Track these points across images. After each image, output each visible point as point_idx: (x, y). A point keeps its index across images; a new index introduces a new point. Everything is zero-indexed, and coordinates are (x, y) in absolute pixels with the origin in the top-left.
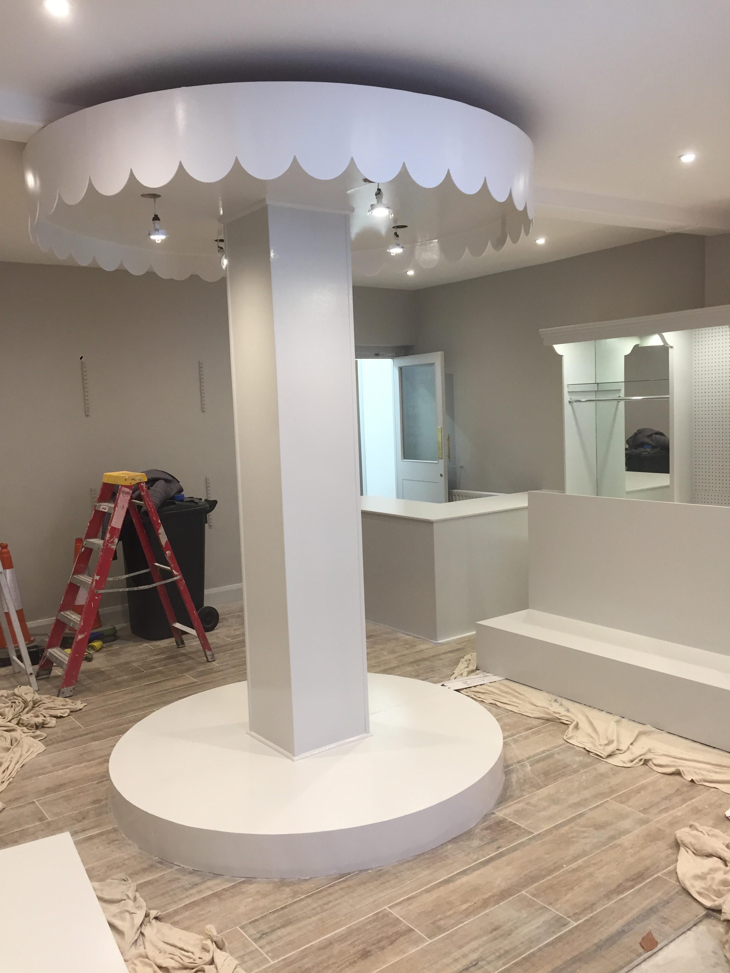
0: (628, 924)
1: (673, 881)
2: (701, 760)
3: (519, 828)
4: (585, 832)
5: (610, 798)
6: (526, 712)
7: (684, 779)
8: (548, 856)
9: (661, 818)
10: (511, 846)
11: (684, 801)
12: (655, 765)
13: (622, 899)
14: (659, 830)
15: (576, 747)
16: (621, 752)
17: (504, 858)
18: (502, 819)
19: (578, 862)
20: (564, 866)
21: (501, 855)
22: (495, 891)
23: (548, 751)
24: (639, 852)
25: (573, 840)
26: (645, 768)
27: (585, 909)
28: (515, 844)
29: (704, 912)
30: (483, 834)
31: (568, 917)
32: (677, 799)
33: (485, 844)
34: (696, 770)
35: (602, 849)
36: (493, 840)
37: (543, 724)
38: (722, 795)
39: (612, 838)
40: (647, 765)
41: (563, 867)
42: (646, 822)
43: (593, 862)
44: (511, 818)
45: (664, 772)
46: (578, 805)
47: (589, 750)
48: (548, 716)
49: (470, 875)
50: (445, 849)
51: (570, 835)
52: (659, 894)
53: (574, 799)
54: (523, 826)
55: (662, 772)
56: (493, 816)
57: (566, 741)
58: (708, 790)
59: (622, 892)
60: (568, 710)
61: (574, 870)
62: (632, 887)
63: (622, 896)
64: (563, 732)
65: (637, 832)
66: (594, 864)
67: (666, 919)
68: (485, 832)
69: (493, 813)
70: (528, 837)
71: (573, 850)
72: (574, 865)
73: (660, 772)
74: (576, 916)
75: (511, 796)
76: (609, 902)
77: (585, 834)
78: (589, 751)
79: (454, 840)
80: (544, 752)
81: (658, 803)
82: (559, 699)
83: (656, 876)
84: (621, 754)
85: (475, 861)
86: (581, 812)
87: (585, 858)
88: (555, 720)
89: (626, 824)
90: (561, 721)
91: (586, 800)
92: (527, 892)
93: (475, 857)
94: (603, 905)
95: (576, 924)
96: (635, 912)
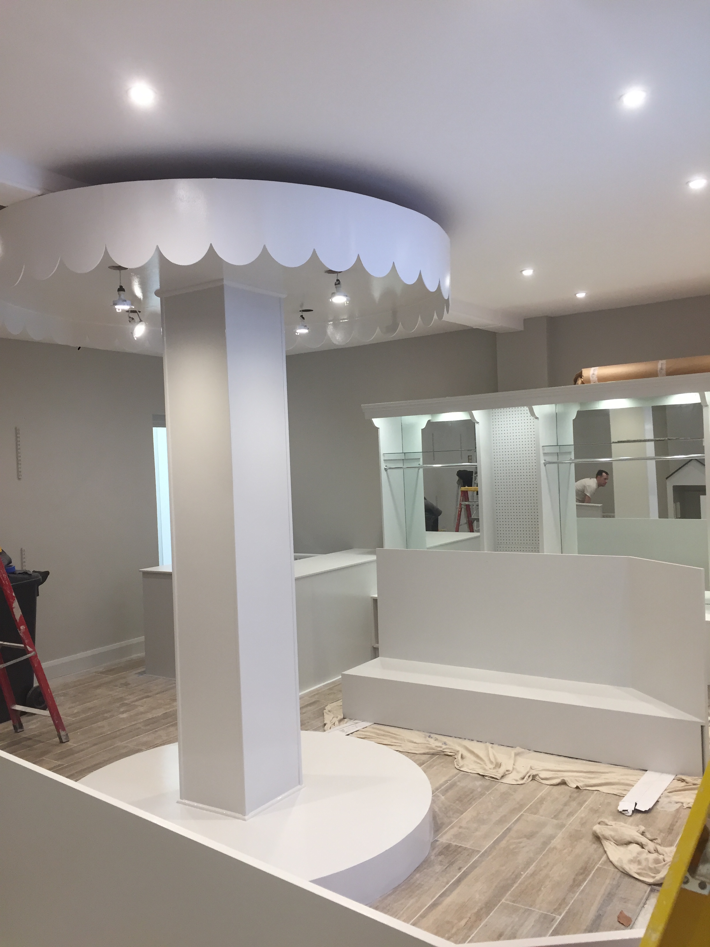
0: (599, 909)
1: (612, 869)
2: (574, 770)
3: (465, 849)
4: (520, 843)
5: (524, 811)
6: (411, 750)
7: (569, 787)
8: (504, 868)
9: (571, 821)
10: (469, 865)
11: (581, 804)
12: (542, 779)
13: (583, 891)
14: (577, 831)
15: (470, 774)
16: (509, 773)
17: (470, 876)
18: (447, 845)
19: (531, 868)
20: (522, 873)
21: (465, 875)
22: (480, 905)
23: (449, 780)
24: (572, 850)
25: (515, 851)
26: (534, 783)
27: (560, 905)
28: (471, 863)
29: (649, 889)
30: (439, 860)
31: (552, 913)
32: (574, 804)
33: (447, 868)
34: (577, 778)
35: (543, 854)
36: (451, 864)
37: (431, 758)
38: (606, 795)
39: (545, 843)
40: (535, 780)
41: (522, 875)
42: (562, 826)
43: (543, 865)
44: (454, 842)
45: (552, 783)
46: (501, 821)
47: (483, 774)
48: (432, 751)
49: (451, 896)
50: (415, 878)
51: (511, 847)
52: (608, 881)
53: (495, 817)
54: (468, 846)
55: (550, 784)
56: (438, 843)
57: (459, 770)
58: (593, 793)
59: (579, 885)
60: (445, 744)
61: (533, 875)
62: (584, 880)
63: (582, 888)
64: (452, 762)
65: (560, 835)
66: (544, 867)
67: (625, 899)
68: (440, 858)
69: (437, 841)
70: (479, 855)
71: (521, 858)
72: (530, 870)
73: (548, 784)
74: (557, 910)
75: (443, 824)
76: (575, 895)
77: (522, 845)
78: (483, 776)
79: (418, 869)
80: (446, 782)
81: (562, 810)
82: (432, 735)
83: (596, 868)
84: (510, 774)
85: (447, 883)
86: (507, 827)
87: (534, 864)
88: (439, 753)
89: (548, 830)
90: (446, 753)
91: (505, 816)
92: (506, 900)
93: (445, 880)
94: (572, 898)
95: (560, 918)
96: (599, 899)
